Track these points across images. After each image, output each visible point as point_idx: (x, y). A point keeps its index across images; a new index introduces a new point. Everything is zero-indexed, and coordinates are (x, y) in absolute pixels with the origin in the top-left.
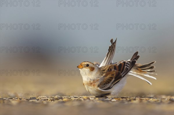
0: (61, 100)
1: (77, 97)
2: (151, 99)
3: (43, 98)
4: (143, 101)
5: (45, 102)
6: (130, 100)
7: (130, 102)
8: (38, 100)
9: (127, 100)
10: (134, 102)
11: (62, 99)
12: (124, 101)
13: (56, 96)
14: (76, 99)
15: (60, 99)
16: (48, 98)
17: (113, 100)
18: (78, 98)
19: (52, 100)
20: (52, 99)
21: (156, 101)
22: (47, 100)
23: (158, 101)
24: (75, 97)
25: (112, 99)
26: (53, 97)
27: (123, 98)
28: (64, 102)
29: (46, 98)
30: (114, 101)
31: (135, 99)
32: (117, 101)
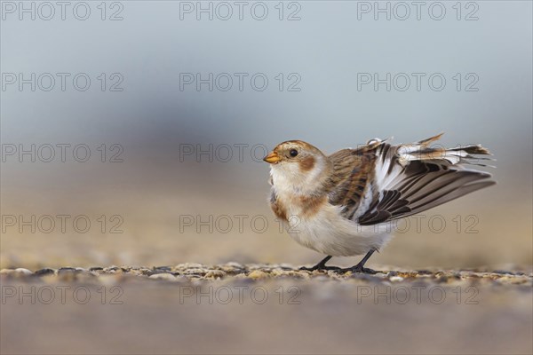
0: (242, 276)
1: (290, 269)
2: (505, 278)
3: (192, 268)
4: (482, 281)
5: (196, 281)
6: (444, 280)
7: (443, 285)
8: (178, 274)
9: (434, 277)
10: (456, 283)
11: (245, 271)
12: (427, 281)
13: (231, 264)
14: (287, 272)
15: (239, 272)
16: (206, 271)
17: (393, 279)
18: (292, 272)
19: (216, 276)
20: (216, 272)
21: (518, 283)
22: (203, 274)
23: (525, 281)
24: (285, 269)
25: (393, 274)
26: (220, 266)
27: (425, 272)
28: (251, 281)
29: (200, 271)
30: (397, 282)
31: (458, 277)
32: (405, 279)
